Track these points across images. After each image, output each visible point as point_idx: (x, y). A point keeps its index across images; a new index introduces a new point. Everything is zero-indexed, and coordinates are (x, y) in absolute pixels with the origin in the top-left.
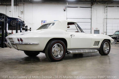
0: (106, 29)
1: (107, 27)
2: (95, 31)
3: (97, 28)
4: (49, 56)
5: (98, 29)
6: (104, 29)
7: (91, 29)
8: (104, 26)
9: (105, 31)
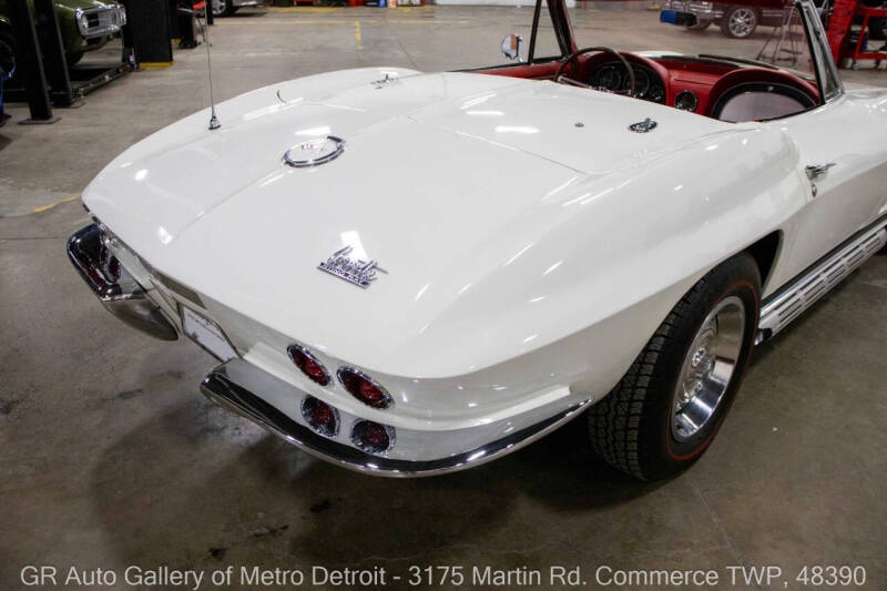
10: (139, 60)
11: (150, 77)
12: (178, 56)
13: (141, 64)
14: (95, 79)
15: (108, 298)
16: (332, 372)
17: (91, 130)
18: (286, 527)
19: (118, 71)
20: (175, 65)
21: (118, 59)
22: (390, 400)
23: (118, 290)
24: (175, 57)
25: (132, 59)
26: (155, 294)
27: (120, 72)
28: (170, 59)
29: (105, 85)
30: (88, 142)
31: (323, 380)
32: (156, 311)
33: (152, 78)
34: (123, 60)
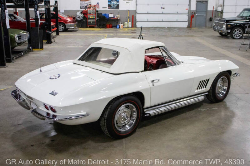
2: (198, 2)
4: (108, 131)
9: (221, 3)
10: (32, 48)
11: (36, 53)
12: (45, 46)
13: (33, 49)
14: (19, 54)
15: (18, 101)
16: (49, 108)
17: (17, 69)
18: (45, 143)
19: (26, 52)
20: (44, 50)
21: (26, 47)
22: (56, 111)
23: (20, 100)
24: (44, 47)
25: (31, 48)
26: (27, 101)
27: (27, 52)
28: (42, 48)
29: (22, 56)
30: (16, 73)
31: (48, 109)
32: (27, 104)
33: (37, 54)
34: (28, 48)
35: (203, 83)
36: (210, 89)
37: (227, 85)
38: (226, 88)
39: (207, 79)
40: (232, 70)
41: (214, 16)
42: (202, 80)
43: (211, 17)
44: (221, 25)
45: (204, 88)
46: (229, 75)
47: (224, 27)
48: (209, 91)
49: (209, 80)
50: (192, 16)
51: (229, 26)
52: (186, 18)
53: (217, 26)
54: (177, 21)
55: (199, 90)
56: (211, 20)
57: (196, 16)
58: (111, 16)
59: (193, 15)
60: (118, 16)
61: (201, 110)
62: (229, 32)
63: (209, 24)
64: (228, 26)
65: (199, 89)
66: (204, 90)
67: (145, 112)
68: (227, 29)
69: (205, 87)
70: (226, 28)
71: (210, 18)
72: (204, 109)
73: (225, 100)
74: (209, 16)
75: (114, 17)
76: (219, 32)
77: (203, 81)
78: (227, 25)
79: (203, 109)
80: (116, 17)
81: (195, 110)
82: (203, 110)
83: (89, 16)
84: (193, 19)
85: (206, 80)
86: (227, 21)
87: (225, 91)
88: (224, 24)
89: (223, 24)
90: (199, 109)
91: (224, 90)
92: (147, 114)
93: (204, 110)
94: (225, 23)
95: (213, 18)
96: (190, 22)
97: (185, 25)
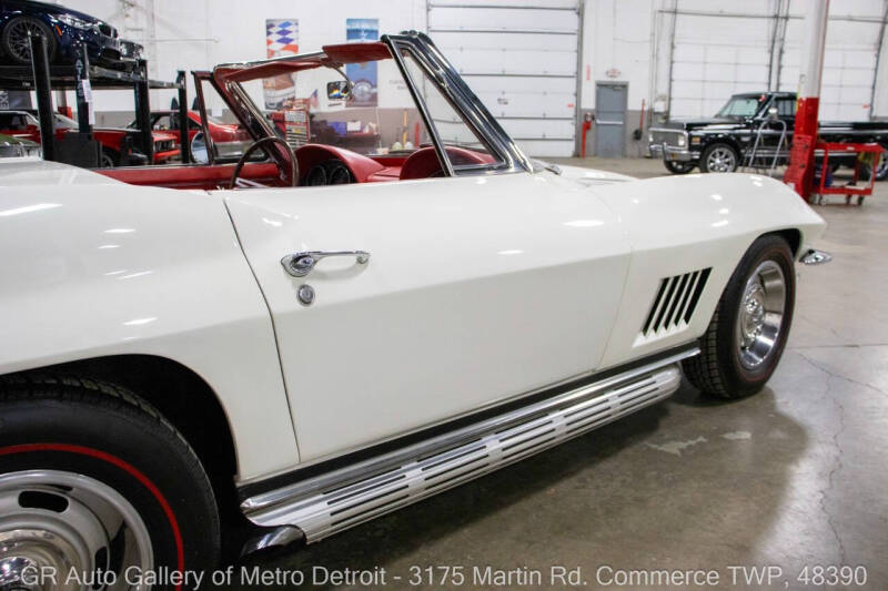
0: (667, 82)
1: (672, 62)
2: (601, 86)
3: (613, 73)
5: (619, 79)
6: (655, 78)
7: (578, 75)
8: (655, 56)
9: (663, 90)
35: (677, 294)
36: (708, 331)
37: (782, 309)
38: (775, 320)
39: (700, 268)
40: (802, 226)
41: (645, 125)
42: (671, 275)
43: (637, 127)
44: (673, 139)
45: (682, 320)
46: (791, 254)
47: (681, 142)
48: (702, 342)
49: (706, 273)
50: (586, 125)
51: (696, 142)
52: (569, 130)
53: (661, 143)
54: (544, 119)
55: (652, 336)
56: (638, 135)
57: (598, 125)
58: (353, 127)
59: (586, 121)
60: (374, 126)
61: (665, 448)
62: (697, 157)
63: (632, 148)
64: (694, 139)
65: (656, 328)
66: (679, 332)
67: (254, 520)
68: (691, 148)
69: (687, 319)
70: (687, 147)
71: (634, 130)
72: (683, 445)
73: (769, 384)
74: (632, 127)
75: (361, 131)
76: (668, 159)
77: (677, 279)
78: (691, 137)
79: (675, 439)
80: (367, 131)
81: (629, 451)
82: (674, 448)
83: (287, 126)
84: (590, 134)
85: (695, 274)
86: (690, 127)
87: (772, 337)
88: (682, 134)
89: (677, 134)
90: (649, 444)
91: (769, 330)
92: (272, 530)
93: (682, 451)
94: (685, 133)
95: (644, 131)
96: (581, 141)
97: (568, 149)
